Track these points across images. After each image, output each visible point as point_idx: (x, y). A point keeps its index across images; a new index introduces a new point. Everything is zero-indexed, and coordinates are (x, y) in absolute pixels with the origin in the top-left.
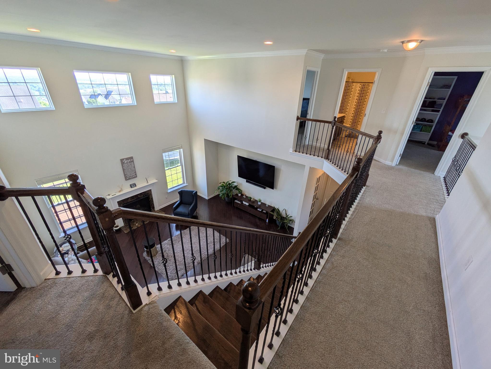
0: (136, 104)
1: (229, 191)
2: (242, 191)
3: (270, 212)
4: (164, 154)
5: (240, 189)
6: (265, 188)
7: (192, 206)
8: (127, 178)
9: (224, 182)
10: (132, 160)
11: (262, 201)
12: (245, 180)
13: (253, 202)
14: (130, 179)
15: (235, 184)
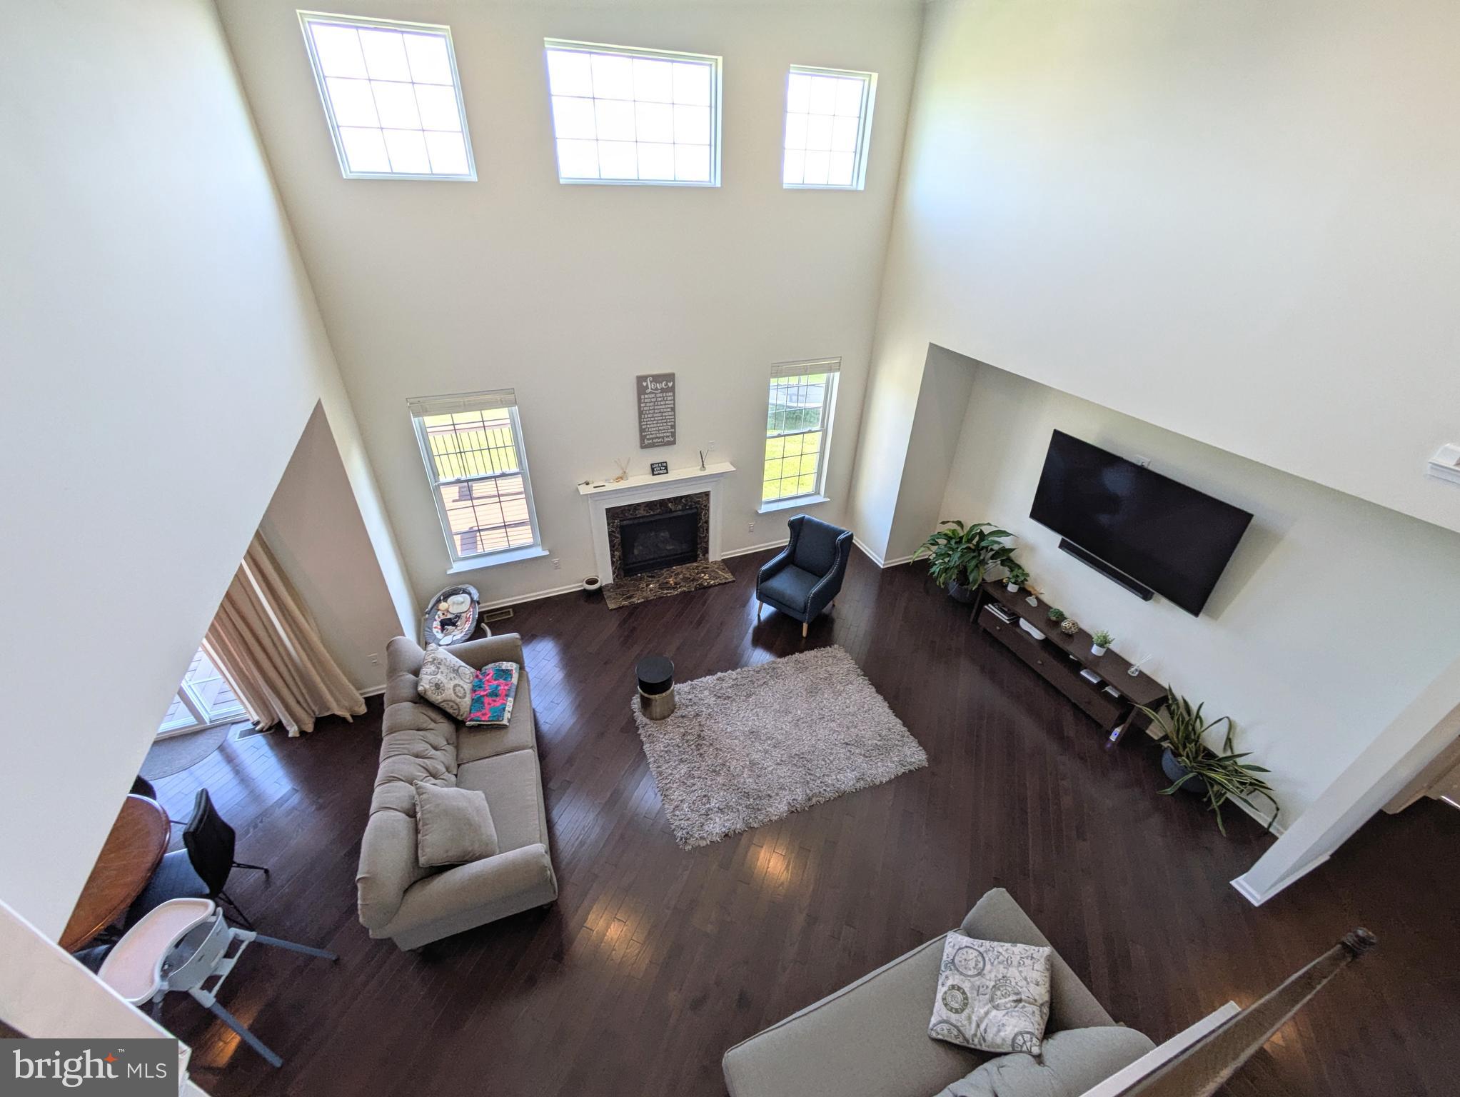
0: (718, 184)
1: (973, 563)
2: (1027, 575)
3: (1144, 708)
4: (773, 382)
5: (1019, 567)
6: (1146, 596)
7: (824, 581)
8: (646, 442)
9: (959, 523)
10: (670, 384)
11: (1112, 646)
12: (1058, 538)
13: (1069, 636)
14: (652, 445)
15: (1006, 542)
